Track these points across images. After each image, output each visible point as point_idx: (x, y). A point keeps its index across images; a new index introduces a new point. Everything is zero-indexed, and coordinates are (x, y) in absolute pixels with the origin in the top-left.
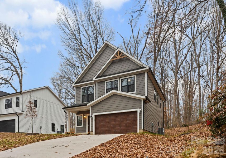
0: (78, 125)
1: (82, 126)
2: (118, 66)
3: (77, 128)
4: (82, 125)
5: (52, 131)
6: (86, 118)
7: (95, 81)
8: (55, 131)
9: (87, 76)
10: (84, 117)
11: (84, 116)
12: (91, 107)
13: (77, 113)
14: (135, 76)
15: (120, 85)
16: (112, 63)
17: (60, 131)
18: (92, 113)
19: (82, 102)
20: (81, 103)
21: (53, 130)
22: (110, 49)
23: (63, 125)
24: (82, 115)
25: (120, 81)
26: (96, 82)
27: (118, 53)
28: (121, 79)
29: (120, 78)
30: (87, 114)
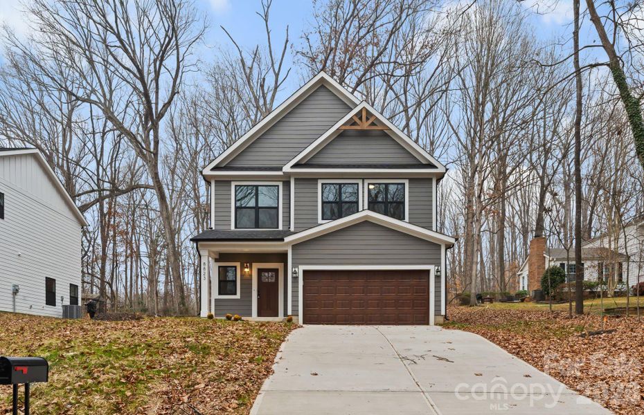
0: (220, 293)
1: (238, 296)
2: (357, 147)
3: (217, 300)
5: (47, 304)
6: (251, 275)
7: (288, 175)
8: (55, 305)
9: (250, 154)
10: (246, 270)
11: (242, 267)
12: (293, 246)
13: (217, 257)
14: (407, 182)
15: (363, 196)
16: (341, 135)
17: (69, 304)
18: (295, 265)
19: (236, 227)
20: (233, 228)
21: (51, 299)
22: (332, 98)
23: (77, 286)
24: (238, 265)
25: (363, 188)
26: (290, 178)
27: (364, 114)
28: (366, 182)
29: (363, 179)
30: (254, 264)
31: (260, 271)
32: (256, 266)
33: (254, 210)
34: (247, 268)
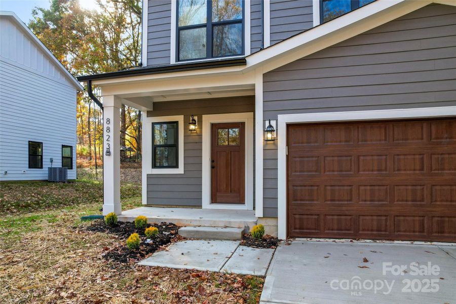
0: (154, 166)
1: (180, 170)
3: (149, 177)
4: (177, 166)
5: (30, 167)
6: (200, 136)
8: (42, 167)
10: (192, 127)
11: (187, 123)
17: (60, 165)
18: (269, 114)
19: (178, 60)
20: (173, 61)
23: (71, 147)
24: (180, 119)
30: (205, 117)
31: (215, 127)
32: (208, 120)
33: (204, 29)
34: (194, 124)
